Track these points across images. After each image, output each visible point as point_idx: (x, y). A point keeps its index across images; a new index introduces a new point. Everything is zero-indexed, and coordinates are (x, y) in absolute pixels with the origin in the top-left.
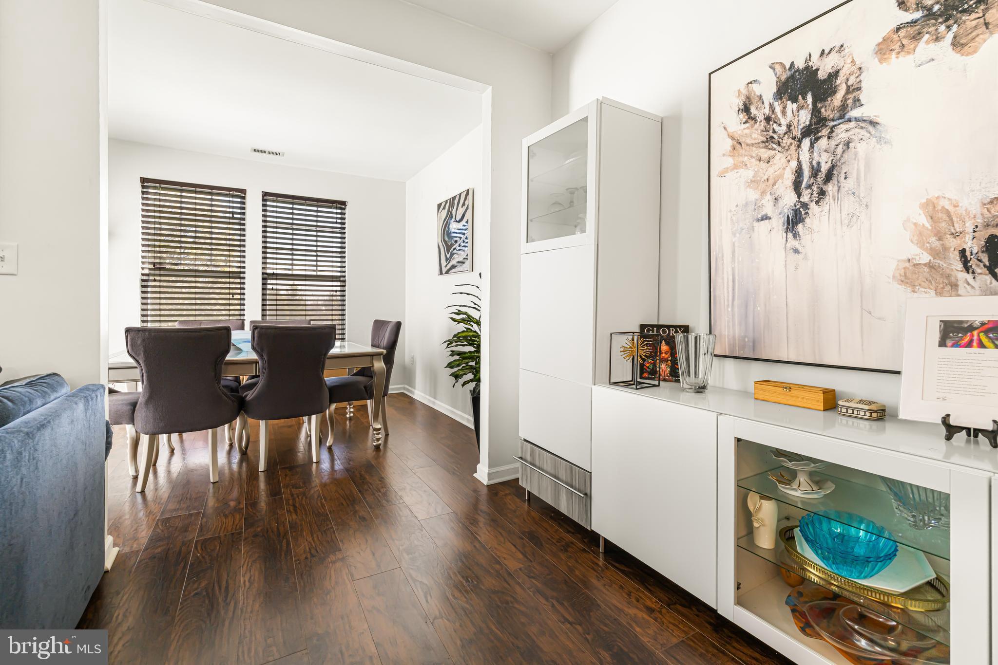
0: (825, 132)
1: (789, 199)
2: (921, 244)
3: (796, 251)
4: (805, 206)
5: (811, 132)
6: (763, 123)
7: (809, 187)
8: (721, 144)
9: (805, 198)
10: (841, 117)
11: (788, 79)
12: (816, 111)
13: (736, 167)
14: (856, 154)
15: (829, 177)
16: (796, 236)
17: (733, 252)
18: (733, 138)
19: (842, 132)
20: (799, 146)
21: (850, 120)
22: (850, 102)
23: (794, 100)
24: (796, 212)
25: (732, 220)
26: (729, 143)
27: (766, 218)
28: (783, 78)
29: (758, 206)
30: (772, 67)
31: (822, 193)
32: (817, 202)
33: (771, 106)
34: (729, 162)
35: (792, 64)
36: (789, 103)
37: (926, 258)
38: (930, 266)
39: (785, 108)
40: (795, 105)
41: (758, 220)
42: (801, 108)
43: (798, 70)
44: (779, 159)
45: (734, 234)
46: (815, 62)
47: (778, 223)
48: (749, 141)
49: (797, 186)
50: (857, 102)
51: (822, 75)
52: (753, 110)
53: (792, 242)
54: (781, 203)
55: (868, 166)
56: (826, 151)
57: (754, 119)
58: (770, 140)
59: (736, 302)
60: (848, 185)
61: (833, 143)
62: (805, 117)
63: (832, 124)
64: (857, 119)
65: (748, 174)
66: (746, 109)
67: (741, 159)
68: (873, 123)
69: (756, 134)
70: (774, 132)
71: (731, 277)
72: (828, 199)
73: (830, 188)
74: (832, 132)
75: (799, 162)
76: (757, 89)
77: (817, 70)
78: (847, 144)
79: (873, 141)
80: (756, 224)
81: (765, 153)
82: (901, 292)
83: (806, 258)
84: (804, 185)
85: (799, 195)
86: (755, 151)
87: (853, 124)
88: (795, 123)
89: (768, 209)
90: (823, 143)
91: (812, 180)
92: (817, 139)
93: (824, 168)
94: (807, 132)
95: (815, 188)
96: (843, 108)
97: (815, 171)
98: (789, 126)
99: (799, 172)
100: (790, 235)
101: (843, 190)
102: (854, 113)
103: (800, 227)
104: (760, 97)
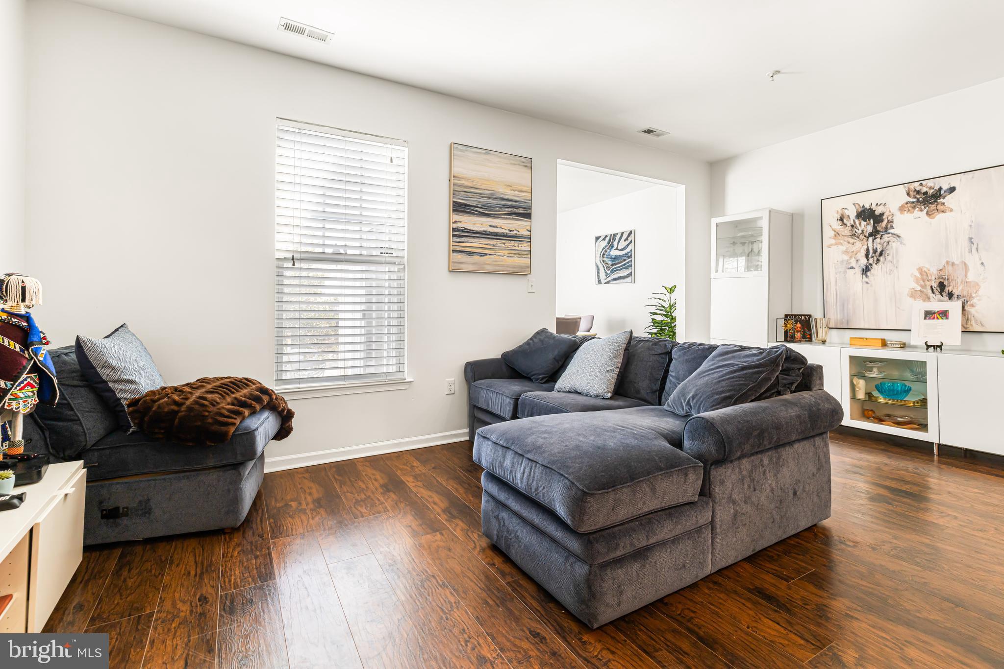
0: (879, 236)
1: (864, 261)
2: (917, 283)
3: (867, 283)
4: (871, 265)
5: (874, 234)
6: (850, 227)
7: (873, 257)
8: (828, 233)
9: (871, 261)
10: (886, 231)
11: (861, 211)
12: (874, 227)
13: (836, 244)
14: (892, 247)
15: (881, 254)
16: (867, 276)
17: (836, 281)
18: (835, 231)
19: (886, 237)
20: (867, 240)
21: (889, 233)
22: (889, 226)
23: (865, 221)
24: (867, 267)
25: (835, 267)
26: (833, 233)
27: (852, 268)
28: (860, 210)
29: (848, 262)
30: (854, 204)
31: (878, 260)
32: (876, 264)
33: (854, 221)
34: (833, 241)
35: (863, 206)
36: (862, 221)
37: (919, 288)
38: (921, 291)
39: (860, 223)
40: (865, 223)
41: (849, 269)
42: (868, 224)
43: (866, 209)
44: (858, 244)
45: (836, 273)
46: (874, 207)
47: (858, 271)
48: (843, 234)
49: (867, 256)
50: (892, 227)
51: (877, 213)
52: (845, 221)
53: (865, 279)
54: (860, 262)
55: (897, 251)
56: (880, 244)
57: (846, 225)
58: (853, 235)
59: (838, 304)
60: (889, 258)
61: (882, 241)
62: (870, 229)
63: (882, 233)
64: (892, 234)
65: (844, 248)
66: (841, 219)
67: (839, 241)
68: (899, 236)
69: (847, 231)
70: (856, 232)
71: (835, 293)
72: (880, 263)
73: (882, 259)
74: (882, 237)
75: (868, 247)
76: (847, 212)
77: (875, 211)
78: (888, 242)
79: (899, 243)
80: (847, 270)
81: (851, 241)
82: (911, 300)
83: (871, 286)
84: (870, 256)
85: (868, 260)
86: (846, 239)
87: (890, 235)
88: (865, 230)
89: (854, 264)
90: (878, 240)
91: (874, 255)
92: (876, 238)
93: (879, 251)
94: (871, 235)
95: (875, 258)
96: (886, 229)
97: (875, 251)
98: (863, 231)
99: (868, 250)
100: (864, 276)
101: (887, 260)
102: (891, 231)
103: (868, 273)
104: (849, 216)
